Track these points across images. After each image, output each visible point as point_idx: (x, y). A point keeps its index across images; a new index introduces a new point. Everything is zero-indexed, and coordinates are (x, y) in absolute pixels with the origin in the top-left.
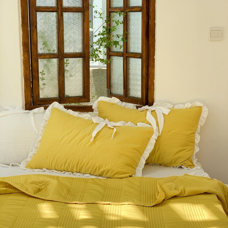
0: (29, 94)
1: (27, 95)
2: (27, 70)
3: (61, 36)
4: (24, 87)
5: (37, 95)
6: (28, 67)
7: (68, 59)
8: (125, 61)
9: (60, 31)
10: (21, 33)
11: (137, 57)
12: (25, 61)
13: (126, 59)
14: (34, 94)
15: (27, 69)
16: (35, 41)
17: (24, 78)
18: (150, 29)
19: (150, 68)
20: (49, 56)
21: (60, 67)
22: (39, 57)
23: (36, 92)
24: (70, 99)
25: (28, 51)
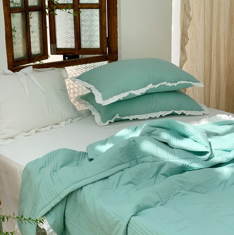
6: (8, 23)
7: (31, 13)
11: (94, 7)
19: (114, 18)
22: (12, 12)
24: (36, 57)
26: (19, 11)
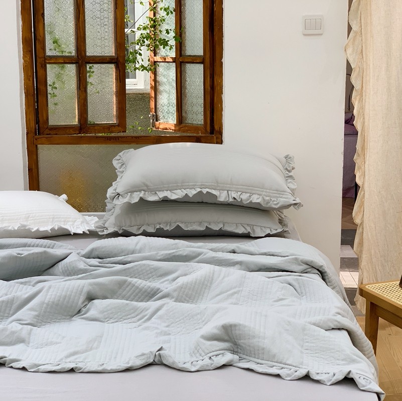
0: (33, 117)
1: (30, 119)
2: (30, 81)
3: (81, 30)
4: (24, 106)
5: (45, 119)
6: (30, 76)
8: (179, 69)
9: (79, 21)
10: (21, 23)
11: (198, 61)
12: (26, 66)
13: (181, 65)
14: (40, 118)
15: (29, 79)
16: (42, 36)
17: (25, 93)
18: (215, 18)
19: (216, 78)
20: (64, 60)
21: (80, 77)
22: (48, 62)
23: (43, 116)
24: (96, 127)
25: (31, 51)
26: (63, 61)
